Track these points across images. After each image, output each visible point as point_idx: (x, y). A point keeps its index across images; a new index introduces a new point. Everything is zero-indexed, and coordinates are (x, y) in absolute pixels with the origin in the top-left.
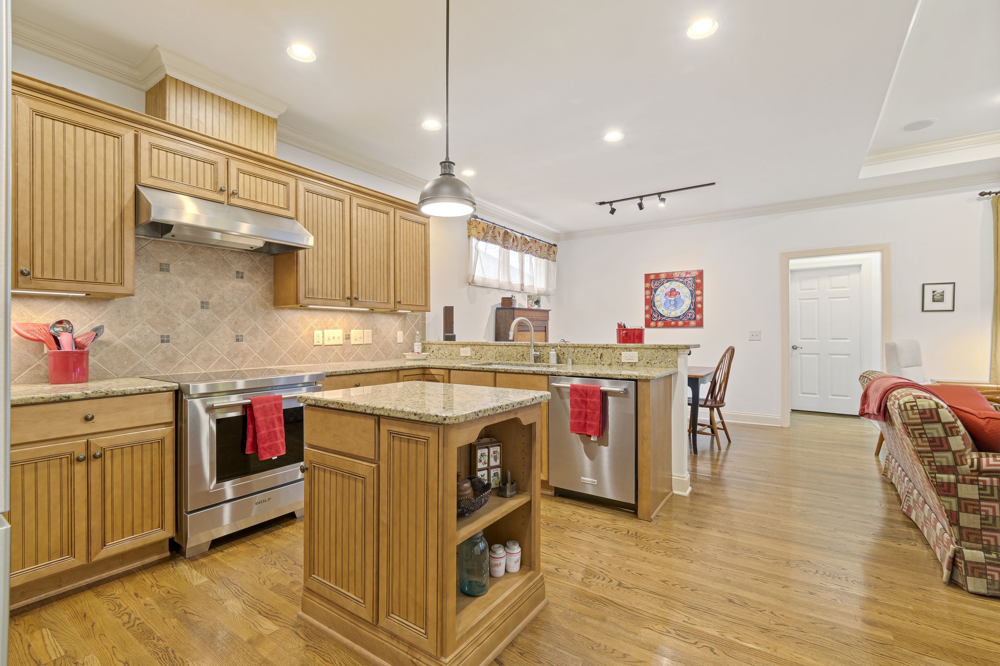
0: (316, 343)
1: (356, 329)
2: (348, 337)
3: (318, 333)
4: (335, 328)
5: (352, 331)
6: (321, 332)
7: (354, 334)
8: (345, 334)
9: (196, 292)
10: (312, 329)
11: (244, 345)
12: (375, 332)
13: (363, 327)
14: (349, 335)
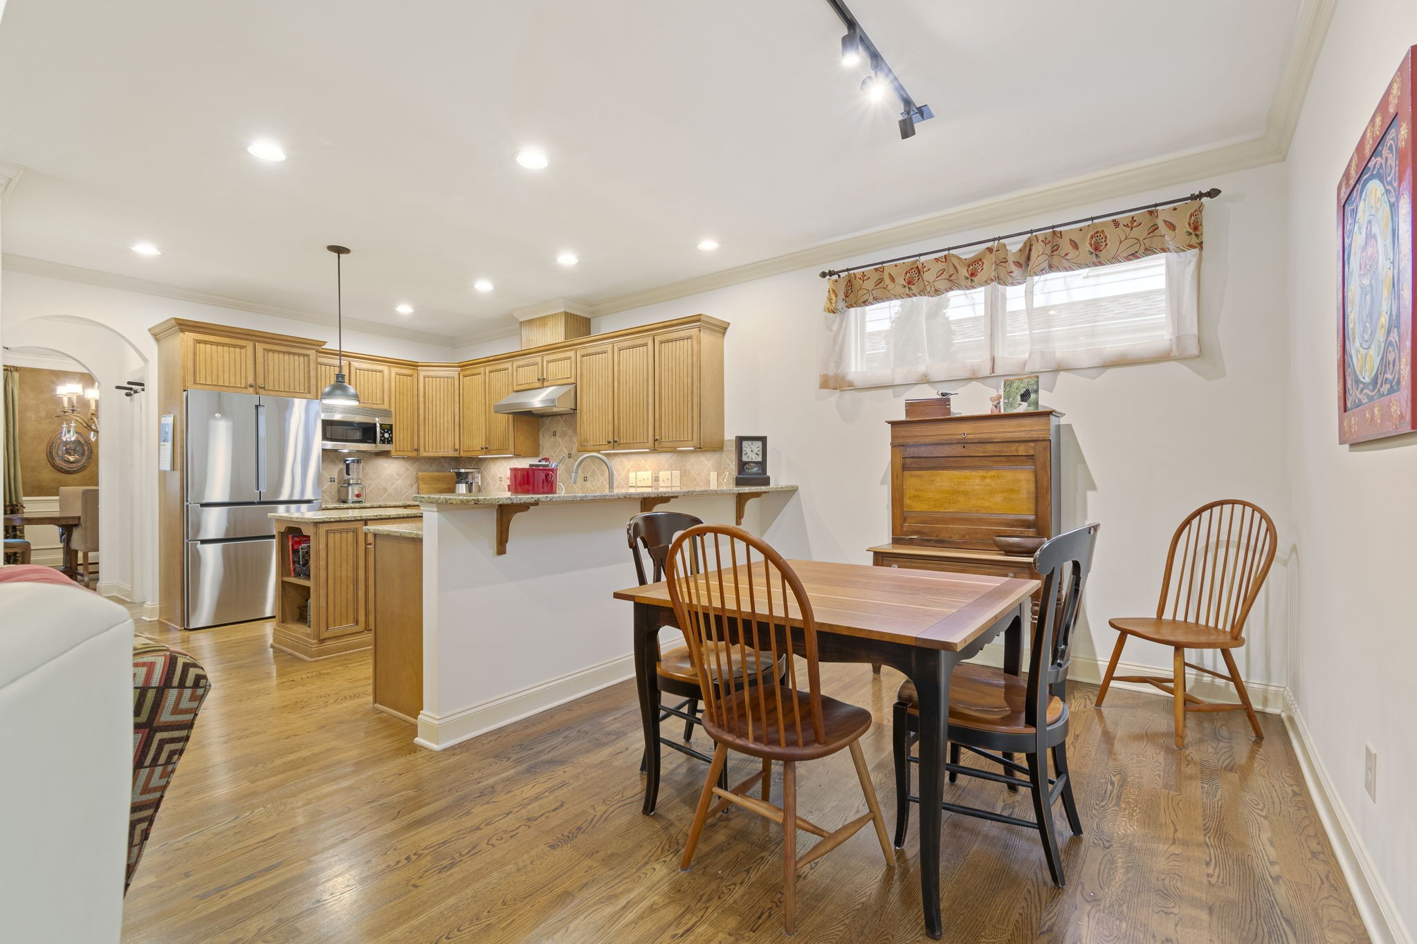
0: (631, 485)
1: (664, 471)
2: (656, 479)
3: (632, 475)
4: (646, 470)
5: (661, 472)
6: (634, 474)
7: (664, 475)
8: (654, 475)
9: (566, 448)
10: (628, 471)
11: (588, 483)
12: (684, 474)
13: (671, 468)
14: (658, 477)
